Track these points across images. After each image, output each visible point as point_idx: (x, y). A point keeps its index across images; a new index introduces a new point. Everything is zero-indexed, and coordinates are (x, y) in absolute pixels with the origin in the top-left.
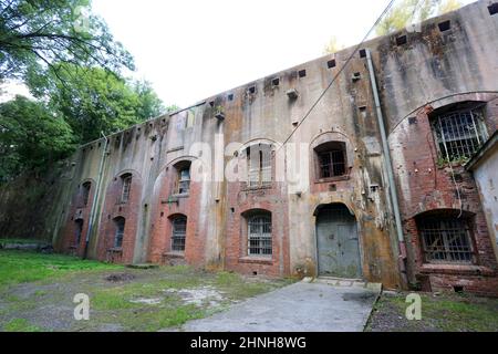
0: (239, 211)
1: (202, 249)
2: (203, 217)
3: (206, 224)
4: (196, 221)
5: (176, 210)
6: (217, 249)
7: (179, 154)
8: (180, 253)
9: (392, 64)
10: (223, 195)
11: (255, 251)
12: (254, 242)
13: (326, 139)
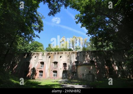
0: (52, 71)
1: (46, 76)
2: (46, 71)
3: (47, 72)
4: (45, 72)
5: (40, 70)
6: (49, 76)
7: (42, 60)
8: (42, 77)
9: (72, 55)
10: (50, 68)
11: (54, 76)
12: (54, 75)
13: (64, 62)
